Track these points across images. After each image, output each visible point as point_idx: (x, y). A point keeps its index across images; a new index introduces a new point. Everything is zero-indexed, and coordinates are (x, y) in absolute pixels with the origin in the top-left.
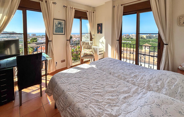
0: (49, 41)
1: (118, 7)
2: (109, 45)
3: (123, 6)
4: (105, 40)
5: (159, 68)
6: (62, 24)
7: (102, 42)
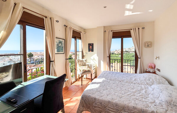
0: (51, 61)
1: (109, 32)
2: (101, 61)
3: (112, 32)
4: (98, 57)
5: (136, 72)
6: (62, 43)
7: (94, 59)
